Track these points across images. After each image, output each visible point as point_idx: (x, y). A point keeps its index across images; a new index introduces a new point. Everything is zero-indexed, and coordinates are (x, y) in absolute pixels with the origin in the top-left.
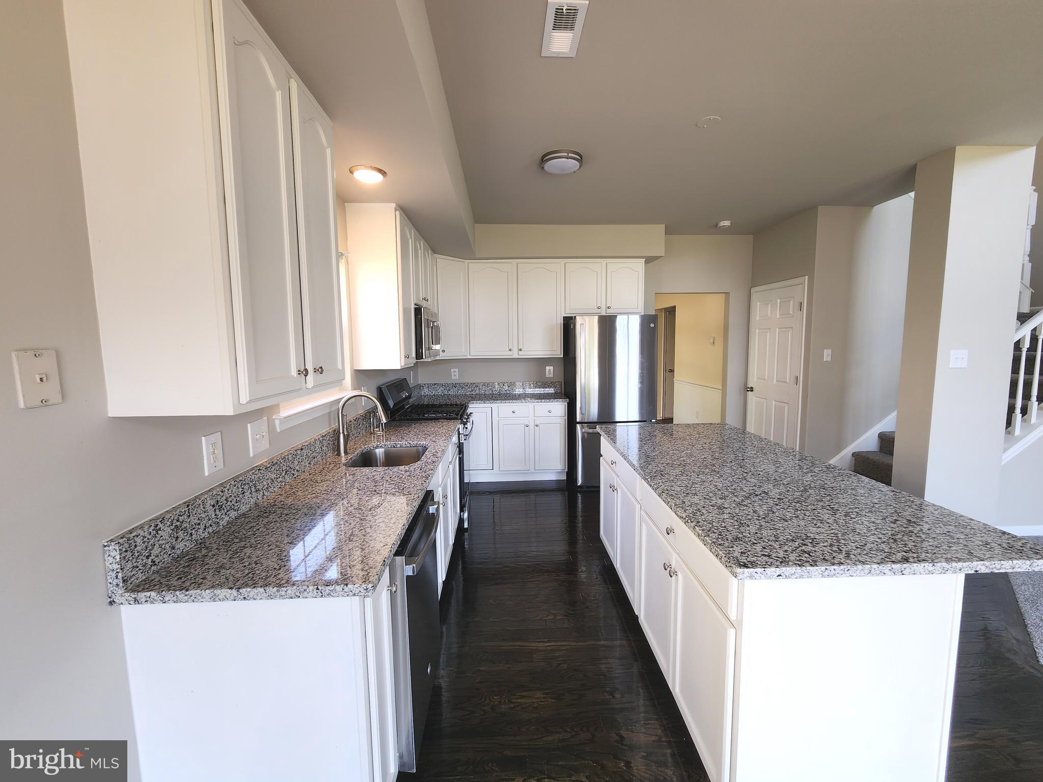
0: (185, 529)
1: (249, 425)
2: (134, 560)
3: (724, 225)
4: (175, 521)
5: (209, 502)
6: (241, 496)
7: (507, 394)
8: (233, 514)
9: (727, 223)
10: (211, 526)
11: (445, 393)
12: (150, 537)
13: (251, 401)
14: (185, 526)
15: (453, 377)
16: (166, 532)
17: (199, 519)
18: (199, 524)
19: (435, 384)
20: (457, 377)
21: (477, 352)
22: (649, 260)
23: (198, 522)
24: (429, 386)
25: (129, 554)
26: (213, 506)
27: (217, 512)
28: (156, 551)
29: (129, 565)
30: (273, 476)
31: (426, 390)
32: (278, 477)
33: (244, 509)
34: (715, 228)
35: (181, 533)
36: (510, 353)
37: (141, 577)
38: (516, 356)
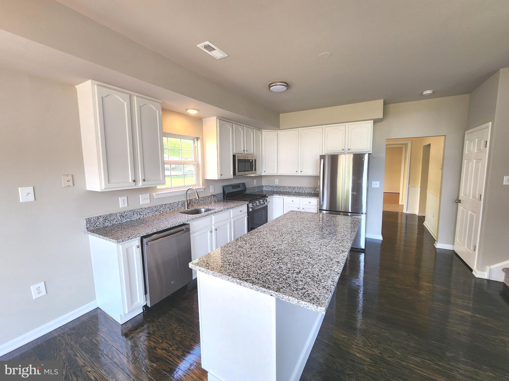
0: (108, 220)
1: (140, 195)
2: (90, 224)
3: (426, 93)
4: (105, 217)
5: (118, 215)
6: (132, 215)
7: (299, 192)
8: (128, 220)
9: (429, 92)
10: (119, 221)
11: (272, 190)
12: (96, 220)
13: (105, 189)
14: (108, 219)
15: (276, 183)
16: (101, 220)
17: (114, 218)
18: (114, 220)
19: (268, 186)
20: (278, 183)
21: (281, 173)
22: (376, 121)
23: (114, 219)
24: (266, 186)
25: (89, 222)
26: (120, 216)
27: (122, 218)
28: (98, 223)
29: (89, 225)
30: (149, 211)
31: (265, 188)
32: (151, 212)
33: (133, 219)
34: (422, 97)
35: (107, 221)
36: (297, 173)
37: (92, 229)
38: (299, 174)
